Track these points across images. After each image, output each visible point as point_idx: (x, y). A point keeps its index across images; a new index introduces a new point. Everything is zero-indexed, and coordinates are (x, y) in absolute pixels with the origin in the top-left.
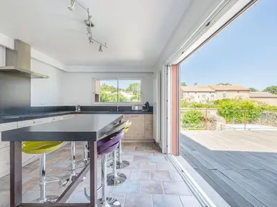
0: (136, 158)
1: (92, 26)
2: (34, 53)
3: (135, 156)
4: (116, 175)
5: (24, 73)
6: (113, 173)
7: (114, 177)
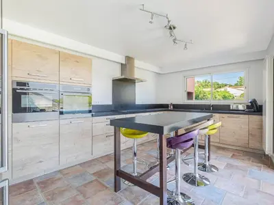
0: (229, 166)
1: (174, 28)
2: (137, 63)
3: (228, 164)
4: (197, 176)
5: (131, 80)
6: (195, 173)
7: (195, 178)
